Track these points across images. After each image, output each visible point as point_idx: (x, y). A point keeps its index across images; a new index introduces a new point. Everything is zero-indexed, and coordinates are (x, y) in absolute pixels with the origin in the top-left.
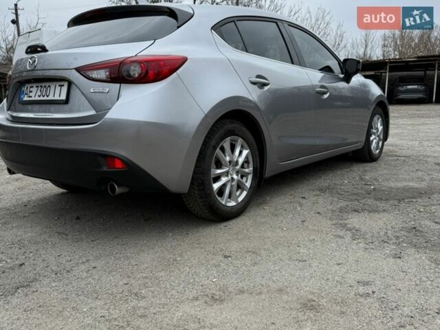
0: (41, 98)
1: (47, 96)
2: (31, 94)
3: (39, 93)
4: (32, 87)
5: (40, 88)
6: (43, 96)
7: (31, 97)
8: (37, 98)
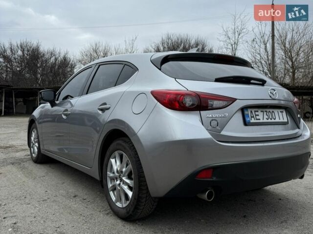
0: (269, 121)
1: (275, 119)
2: (258, 117)
3: (266, 117)
4: (258, 111)
5: (265, 113)
6: (271, 119)
7: (259, 119)
8: (265, 120)
